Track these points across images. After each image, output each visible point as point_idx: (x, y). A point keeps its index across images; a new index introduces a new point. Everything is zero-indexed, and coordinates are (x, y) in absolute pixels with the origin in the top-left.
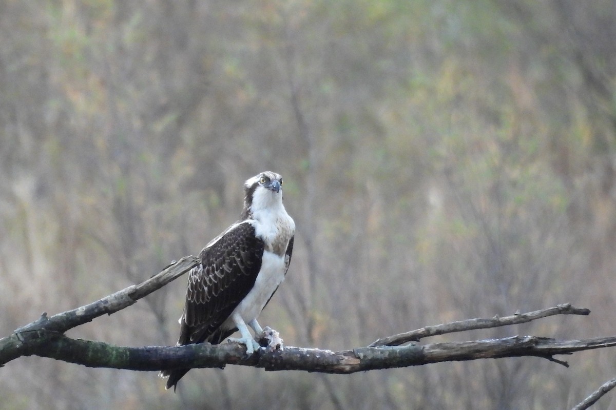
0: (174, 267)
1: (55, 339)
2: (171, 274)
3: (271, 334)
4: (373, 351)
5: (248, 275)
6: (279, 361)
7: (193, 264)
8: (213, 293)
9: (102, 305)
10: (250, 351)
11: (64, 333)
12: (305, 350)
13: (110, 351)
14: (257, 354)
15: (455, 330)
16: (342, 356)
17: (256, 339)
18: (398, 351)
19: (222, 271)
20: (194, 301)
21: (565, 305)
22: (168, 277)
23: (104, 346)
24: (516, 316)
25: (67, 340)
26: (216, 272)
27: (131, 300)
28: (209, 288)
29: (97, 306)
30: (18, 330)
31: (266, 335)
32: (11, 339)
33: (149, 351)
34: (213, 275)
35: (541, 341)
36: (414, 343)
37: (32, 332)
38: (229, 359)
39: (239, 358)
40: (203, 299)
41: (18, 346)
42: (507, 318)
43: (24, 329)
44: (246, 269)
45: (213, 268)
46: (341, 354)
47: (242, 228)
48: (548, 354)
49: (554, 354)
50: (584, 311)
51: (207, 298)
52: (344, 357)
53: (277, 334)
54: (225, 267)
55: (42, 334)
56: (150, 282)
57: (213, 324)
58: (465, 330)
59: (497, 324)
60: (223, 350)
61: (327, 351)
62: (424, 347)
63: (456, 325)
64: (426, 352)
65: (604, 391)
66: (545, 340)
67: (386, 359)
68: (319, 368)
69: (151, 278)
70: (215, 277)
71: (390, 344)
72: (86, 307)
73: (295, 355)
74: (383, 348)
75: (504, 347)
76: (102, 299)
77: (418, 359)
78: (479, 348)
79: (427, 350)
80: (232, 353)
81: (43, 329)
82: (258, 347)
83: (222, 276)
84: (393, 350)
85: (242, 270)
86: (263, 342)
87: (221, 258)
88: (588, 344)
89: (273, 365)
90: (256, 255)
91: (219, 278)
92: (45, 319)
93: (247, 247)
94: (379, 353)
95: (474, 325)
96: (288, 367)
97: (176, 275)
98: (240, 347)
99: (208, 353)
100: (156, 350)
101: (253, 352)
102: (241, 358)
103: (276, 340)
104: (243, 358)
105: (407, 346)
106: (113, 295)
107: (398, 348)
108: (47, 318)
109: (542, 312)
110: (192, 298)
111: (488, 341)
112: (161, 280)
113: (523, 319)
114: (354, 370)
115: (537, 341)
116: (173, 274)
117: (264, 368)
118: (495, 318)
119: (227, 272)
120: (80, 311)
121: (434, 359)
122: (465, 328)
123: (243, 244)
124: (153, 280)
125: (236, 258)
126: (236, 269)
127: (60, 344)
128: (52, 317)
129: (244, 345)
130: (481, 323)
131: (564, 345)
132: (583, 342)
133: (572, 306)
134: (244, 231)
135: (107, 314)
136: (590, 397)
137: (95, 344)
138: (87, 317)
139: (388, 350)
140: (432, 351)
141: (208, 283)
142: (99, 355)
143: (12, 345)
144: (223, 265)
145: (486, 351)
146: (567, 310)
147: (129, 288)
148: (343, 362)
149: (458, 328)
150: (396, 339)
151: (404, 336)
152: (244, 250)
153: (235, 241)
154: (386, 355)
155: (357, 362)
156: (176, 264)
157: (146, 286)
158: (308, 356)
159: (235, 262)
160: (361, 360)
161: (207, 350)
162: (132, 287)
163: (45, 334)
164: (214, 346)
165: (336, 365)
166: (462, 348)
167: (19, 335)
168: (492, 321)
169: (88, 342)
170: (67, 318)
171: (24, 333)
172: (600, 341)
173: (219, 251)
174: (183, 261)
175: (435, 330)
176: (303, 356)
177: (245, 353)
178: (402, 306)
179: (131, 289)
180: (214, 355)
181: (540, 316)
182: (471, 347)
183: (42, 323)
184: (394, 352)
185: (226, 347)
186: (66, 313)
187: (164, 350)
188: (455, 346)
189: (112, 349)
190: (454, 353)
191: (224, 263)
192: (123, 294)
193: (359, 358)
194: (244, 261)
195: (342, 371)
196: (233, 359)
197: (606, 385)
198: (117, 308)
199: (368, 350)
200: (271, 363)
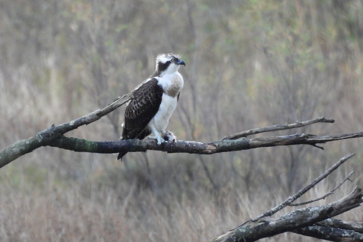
0: (120, 100)
1: (59, 138)
2: (119, 104)
3: (170, 134)
4: (223, 142)
5: (154, 105)
6: (175, 148)
7: (130, 98)
8: (137, 113)
9: (83, 120)
10: (159, 143)
11: (64, 135)
12: (188, 142)
13: (87, 143)
14: (163, 144)
15: (265, 131)
16: (207, 145)
17: (162, 137)
18: (236, 142)
19: (142, 103)
20: (128, 117)
21: (322, 118)
22: (117, 105)
23: (84, 141)
24: (296, 124)
25: (65, 138)
26: (138, 103)
27: (97, 117)
28: (135, 111)
29: (80, 120)
30: (40, 133)
31: (167, 135)
32: (36, 138)
33: (107, 143)
34: (137, 104)
35: (310, 136)
36: (244, 138)
37: (47, 134)
38: (148, 147)
39: (154, 146)
40: (132, 116)
41: (40, 141)
42: (292, 125)
43: (43, 133)
44: (153, 102)
45: (137, 100)
46: (206, 144)
47: (152, 81)
48: (313, 143)
49: (316, 143)
50: (332, 121)
51: (135, 116)
52: (208, 145)
53: (173, 134)
54: (143, 101)
55: (52, 135)
56: (108, 108)
57: (138, 130)
58: (270, 131)
59: (286, 128)
60: (145, 142)
61: (199, 143)
62: (249, 140)
63: (266, 128)
64: (250, 142)
65: (342, 162)
66: (312, 136)
67: (229, 147)
68: (195, 151)
69: (108, 105)
70: (138, 105)
71: (232, 139)
72: (75, 121)
73: (183, 145)
74: (228, 141)
75: (291, 140)
76: (83, 117)
77: (246, 146)
78: (278, 140)
79: (251, 141)
80: (150, 144)
81: (52, 132)
82: (163, 141)
83: (141, 105)
84: (233, 142)
85: (152, 103)
86: (166, 138)
87: (141, 96)
88: (334, 138)
89: (171, 150)
90: (159, 95)
91: (140, 107)
92: (53, 127)
93: (154, 91)
94: (226, 143)
95: (275, 128)
96: (179, 151)
97: (121, 104)
98: (154, 141)
99: (137, 144)
100: (111, 143)
101: (161, 144)
102: (155, 147)
103: (173, 137)
104: (156, 146)
105: (240, 140)
106: (89, 115)
107: (236, 141)
108: (54, 127)
109: (310, 122)
110: (127, 115)
111: (282, 137)
112: (113, 106)
113: (300, 125)
114: (213, 152)
115: (307, 137)
116: (120, 103)
117: (167, 152)
118: (285, 125)
119: (144, 103)
120: (72, 123)
121: (254, 146)
122: (270, 130)
123: (152, 89)
124: (109, 107)
125: (148, 96)
126: (148, 102)
127: (61, 140)
128: (58, 126)
129: (156, 140)
130: (279, 127)
131: (321, 138)
132: (331, 137)
133: (325, 118)
134: (153, 83)
135: (85, 125)
136: (335, 165)
137: (80, 140)
138: (75, 126)
139: (231, 142)
140: (253, 142)
141: (135, 108)
142: (82, 145)
143: (36, 141)
144: (142, 100)
145: (281, 142)
146: (322, 120)
147: (97, 111)
148: (207, 148)
149: (266, 130)
150: (235, 136)
151: (239, 134)
152: (152, 92)
153: (148, 88)
154: (230, 144)
155: (214, 148)
156: (121, 98)
157: (106, 110)
158: (190, 145)
159: (148, 98)
160: (216, 147)
161: (137, 143)
162: (98, 110)
163: (54, 135)
164: (141, 140)
165: (203, 150)
166: (269, 140)
167: (40, 135)
168: (284, 126)
169: (76, 139)
170: (65, 127)
171: (42, 134)
172: (340, 136)
173: (140, 92)
174: (124, 97)
175: (255, 131)
176: (187, 146)
177: (157, 144)
178: (241, 119)
179: (98, 111)
180: (141, 145)
181: (309, 123)
182: (274, 140)
183: (52, 129)
184: (234, 143)
185: (147, 141)
186: (64, 124)
187: (115, 143)
188: (265, 139)
189: (88, 142)
190: (265, 143)
191: (143, 99)
192: (94, 114)
193: (216, 146)
194: (152, 98)
195: (207, 153)
196: (151, 147)
197: (343, 159)
198: (91, 121)
199: (220, 142)
200: (170, 149)
